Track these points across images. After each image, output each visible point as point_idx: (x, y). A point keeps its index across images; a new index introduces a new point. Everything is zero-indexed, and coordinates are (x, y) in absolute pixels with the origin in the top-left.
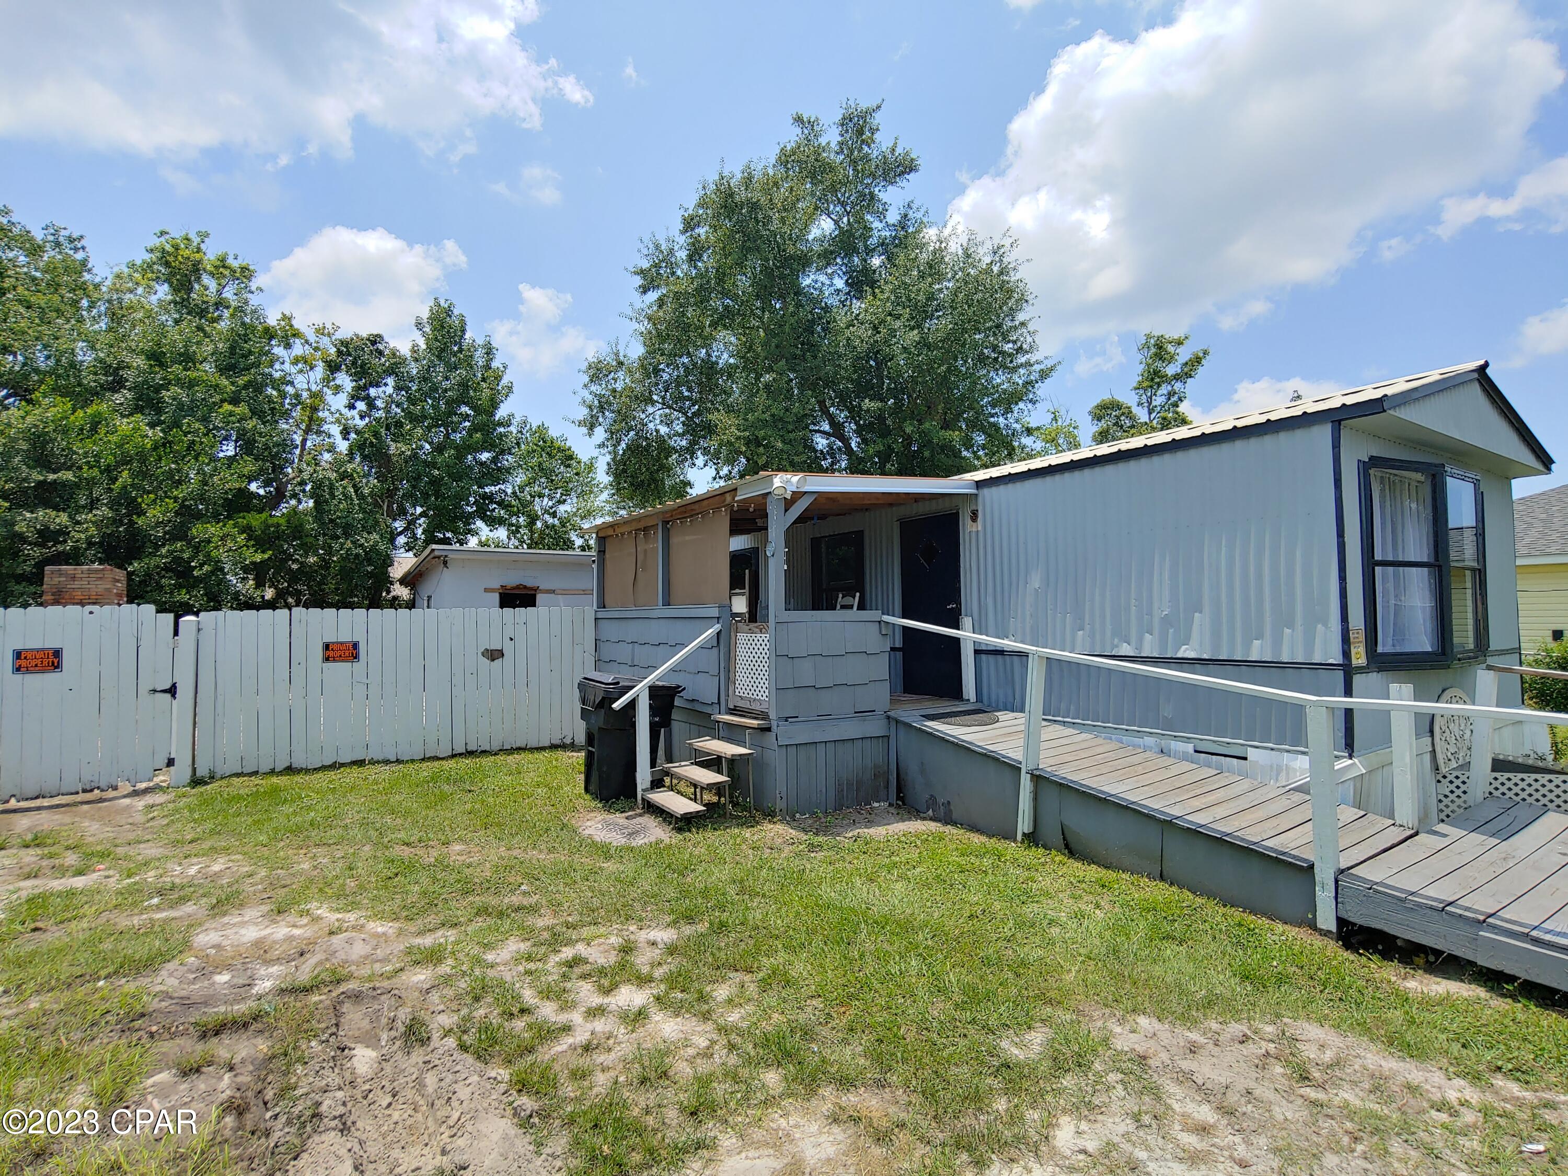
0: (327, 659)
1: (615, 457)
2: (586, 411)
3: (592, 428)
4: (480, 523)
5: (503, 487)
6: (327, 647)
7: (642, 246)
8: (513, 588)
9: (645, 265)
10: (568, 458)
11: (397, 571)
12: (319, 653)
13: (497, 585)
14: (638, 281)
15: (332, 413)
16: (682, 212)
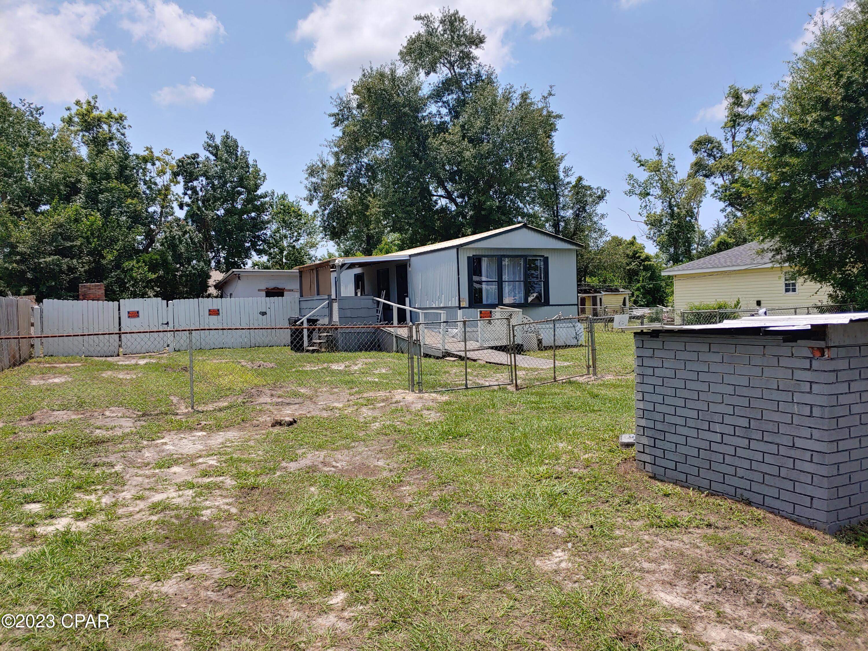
0: (210, 315)
1: (323, 218)
2: (308, 192)
3: (311, 201)
4: (253, 253)
5: (265, 232)
6: (210, 310)
7: (333, 101)
8: (272, 289)
9: (336, 111)
10: (299, 215)
11: (211, 282)
12: (207, 313)
13: (264, 288)
14: (332, 120)
15: (174, 196)
16: (353, 83)
